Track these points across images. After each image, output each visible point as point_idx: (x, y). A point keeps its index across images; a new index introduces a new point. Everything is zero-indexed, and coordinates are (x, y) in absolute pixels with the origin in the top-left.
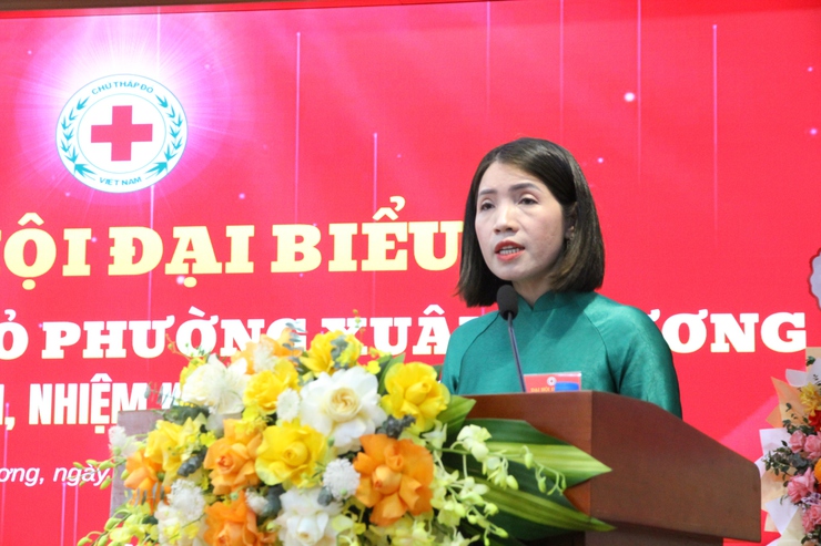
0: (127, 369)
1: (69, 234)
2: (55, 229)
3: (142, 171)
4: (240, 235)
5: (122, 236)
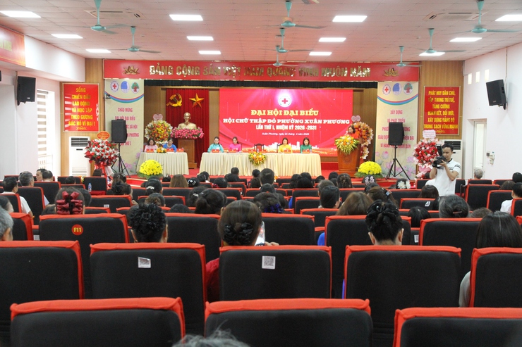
0: (286, 124)
2: (278, 110)
3: (287, 105)
4: (297, 111)
5: (285, 111)
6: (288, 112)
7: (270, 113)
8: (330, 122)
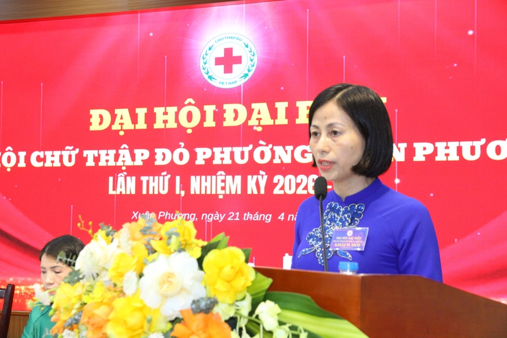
0: (232, 169)
1: (206, 108)
2: (200, 106)
3: (237, 78)
4: (282, 106)
5: (229, 108)
6: (242, 109)
7: (165, 117)
8: (447, 151)
